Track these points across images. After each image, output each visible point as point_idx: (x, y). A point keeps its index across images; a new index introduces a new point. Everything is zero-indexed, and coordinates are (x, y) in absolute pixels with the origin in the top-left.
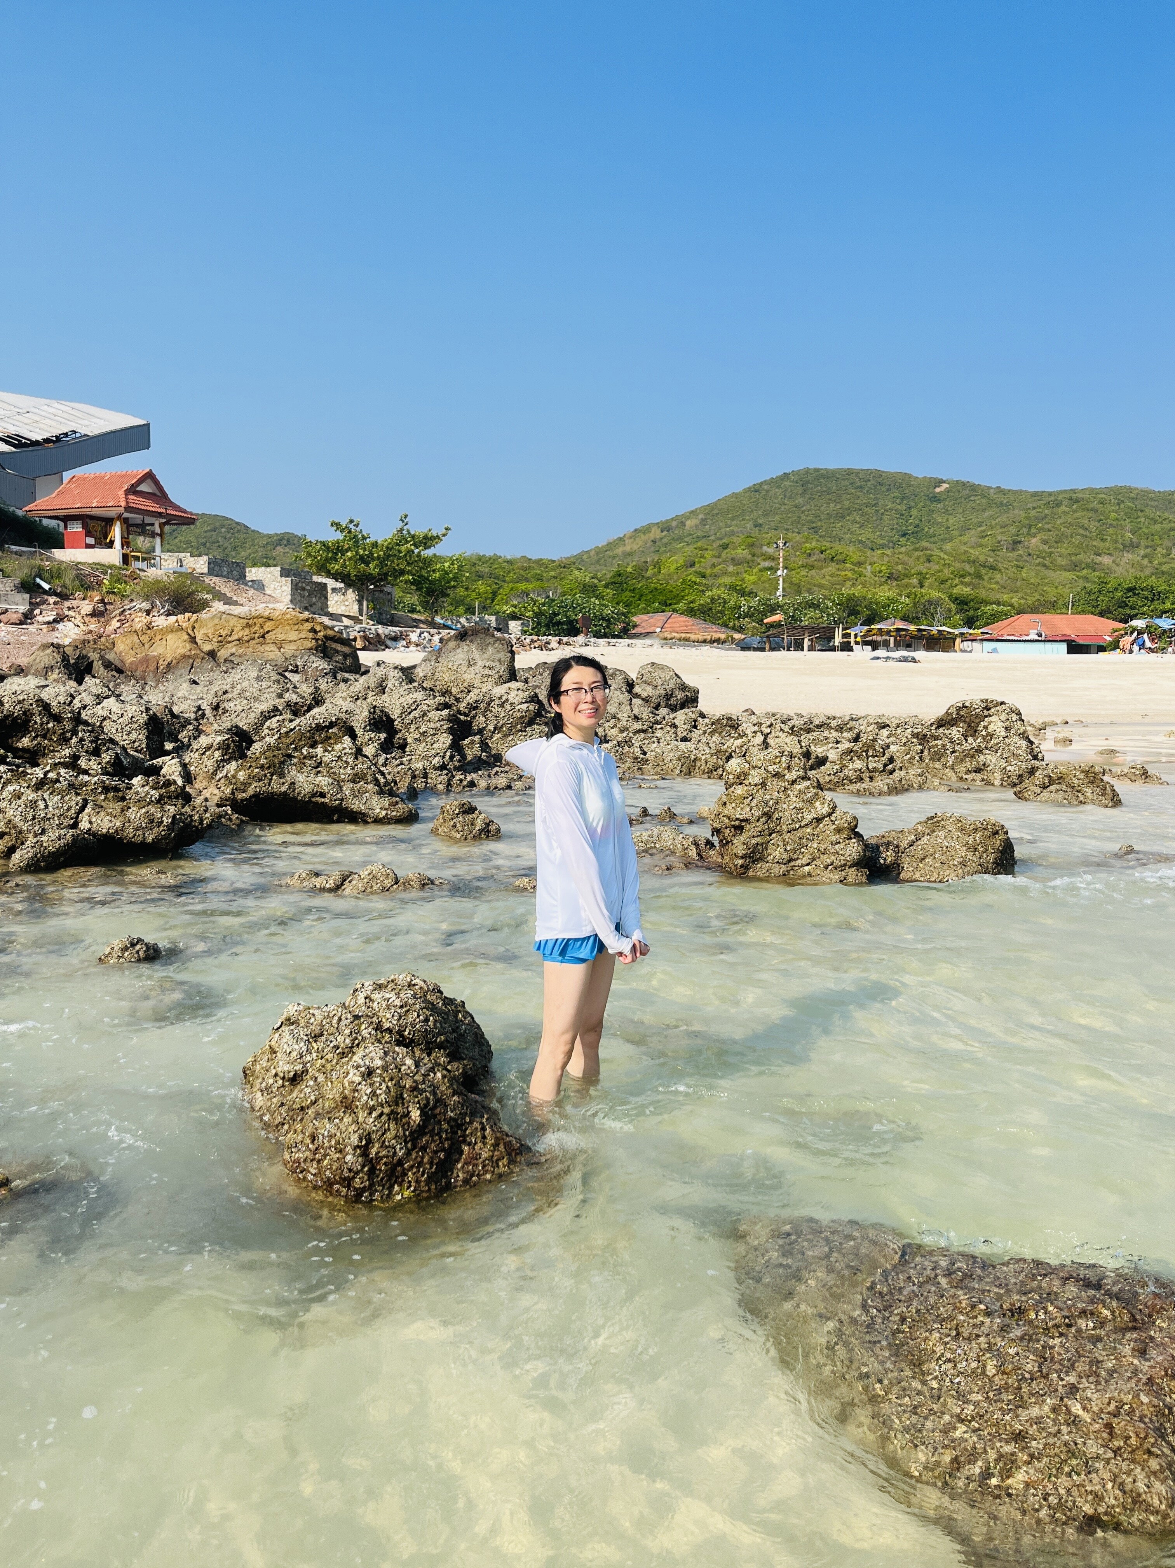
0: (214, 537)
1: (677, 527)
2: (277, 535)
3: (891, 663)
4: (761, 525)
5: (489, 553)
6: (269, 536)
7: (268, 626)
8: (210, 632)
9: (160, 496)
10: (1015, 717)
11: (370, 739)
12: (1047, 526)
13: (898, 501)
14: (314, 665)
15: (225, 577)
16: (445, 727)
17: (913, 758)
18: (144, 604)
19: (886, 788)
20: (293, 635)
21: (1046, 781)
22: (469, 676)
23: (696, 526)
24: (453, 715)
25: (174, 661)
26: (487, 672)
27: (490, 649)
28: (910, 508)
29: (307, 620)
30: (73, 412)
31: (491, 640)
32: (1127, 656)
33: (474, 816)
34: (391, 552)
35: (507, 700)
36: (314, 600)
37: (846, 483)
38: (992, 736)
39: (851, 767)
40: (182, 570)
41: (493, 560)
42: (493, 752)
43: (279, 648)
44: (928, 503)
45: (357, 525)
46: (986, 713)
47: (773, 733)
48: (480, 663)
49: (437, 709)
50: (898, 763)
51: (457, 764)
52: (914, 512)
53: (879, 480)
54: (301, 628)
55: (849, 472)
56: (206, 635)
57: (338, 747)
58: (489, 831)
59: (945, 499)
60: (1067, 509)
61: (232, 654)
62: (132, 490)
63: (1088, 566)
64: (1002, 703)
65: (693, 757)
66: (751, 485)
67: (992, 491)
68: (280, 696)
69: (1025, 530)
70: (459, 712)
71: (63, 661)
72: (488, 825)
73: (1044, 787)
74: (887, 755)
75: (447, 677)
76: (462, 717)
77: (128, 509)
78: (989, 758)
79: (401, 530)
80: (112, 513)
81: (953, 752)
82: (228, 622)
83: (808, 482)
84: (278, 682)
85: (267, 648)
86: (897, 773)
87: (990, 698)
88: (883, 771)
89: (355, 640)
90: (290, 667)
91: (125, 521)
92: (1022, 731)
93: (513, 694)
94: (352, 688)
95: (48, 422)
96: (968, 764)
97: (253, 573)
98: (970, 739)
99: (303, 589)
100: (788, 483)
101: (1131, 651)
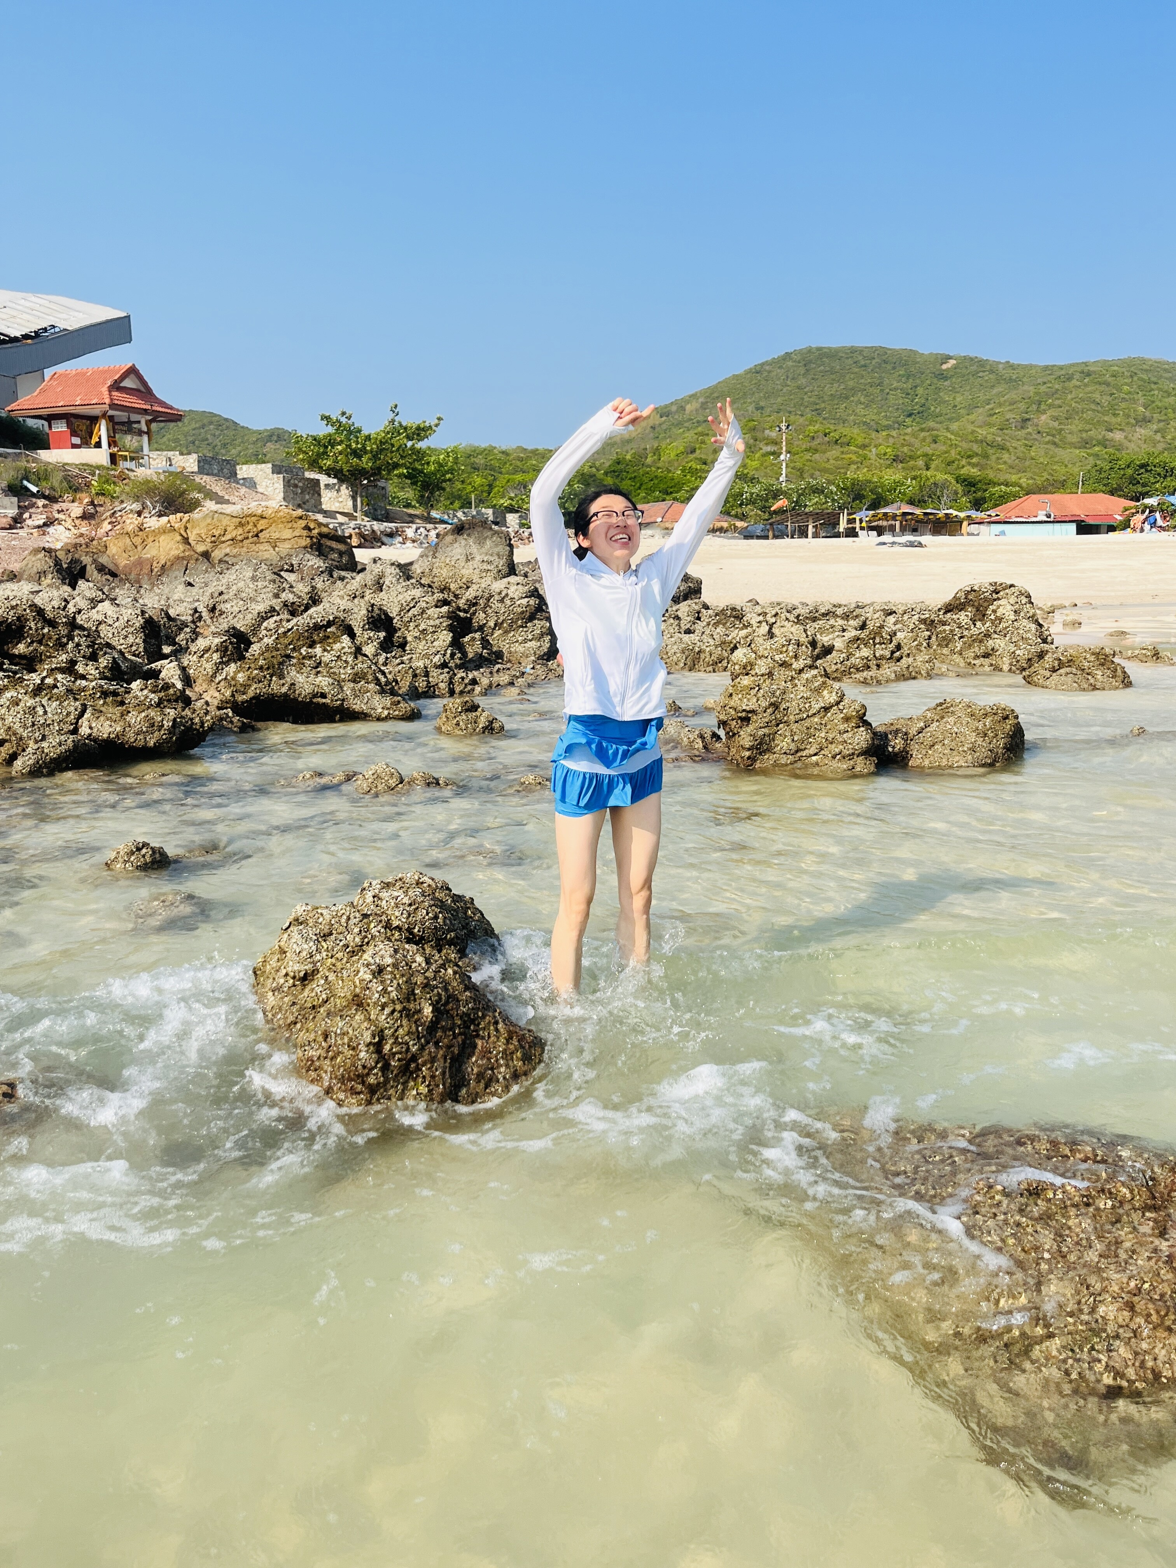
0: (203, 435)
1: (677, 411)
2: (266, 430)
3: (897, 548)
4: (762, 408)
5: (484, 445)
6: (259, 433)
7: (262, 524)
8: (203, 532)
9: (145, 392)
10: (1024, 600)
11: (370, 638)
12: (1057, 402)
13: (903, 379)
14: (310, 563)
15: (215, 475)
16: (445, 624)
17: (920, 644)
18: (134, 505)
19: (893, 675)
20: (287, 534)
21: (1056, 663)
22: (468, 571)
23: (697, 410)
24: (453, 612)
25: (168, 563)
26: (486, 566)
27: (488, 542)
28: (916, 387)
29: (301, 518)
30: (52, 306)
31: (489, 533)
32: (1138, 535)
33: (478, 713)
34: (383, 446)
35: (507, 595)
36: (307, 497)
37: (850, 361)
38: (1001, 619)
39: (857, 655)
40: (172, 469)
41: (488, 452)
42: (495, 649)
43: (274, 548)
44: (935, 381)
45: (349, 418)
46: (995, 596)
47: (778, 624)
48: (478, 558)
49: (436, 606)
50: (905, 650)
51: (458, 662)
52: (920, 391)
53: (884, 358)
54: (295, 525)
55: (853, 350)
56: (199, 535)
57: (337, 646)
58: (492, 729)
59: (952, 376)
60: (1078, 383)
61: (226, 555)
62: (116, 386)
63: (1099, 443)
64: (1012, 586)
65: (697, 649)
66: (752, 366)
67: (1001, 366)
68: (277, 596)
69: (1034, 407)
70: (459, 609)
71: (55, 565)
72: (491, 722)
73: (1054, 670)
74: (895, 642)
75: (445, 572)
76: (462, 614)
77: (113, 406)
78: (998, 643)
79: (393, 421)
80: (96, 411)
81: (962, 637)
82: (220, 521)
83: (810, 362)
84: (274, 581)
85: (261, 547)
86: (904, 661)
87: (999, 580)
88: (891, 658)
89: (350, 537)
90: (286, 567)
91: (111, 419)
92: (1031, 614)
93: (513, 588)
94: (348, 586)
95: (25, 316)
96: (977, 649)
97: (244, 471)
98: (979, 624)
99: (296, 486)
100: (790, 363)
101: (1142, 530)
